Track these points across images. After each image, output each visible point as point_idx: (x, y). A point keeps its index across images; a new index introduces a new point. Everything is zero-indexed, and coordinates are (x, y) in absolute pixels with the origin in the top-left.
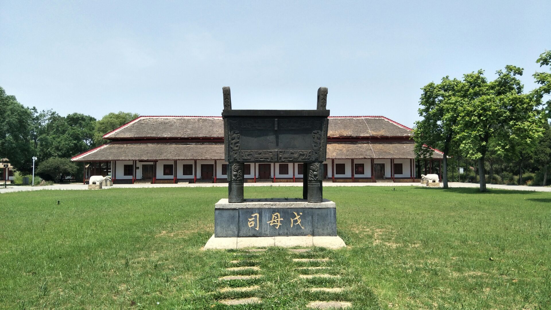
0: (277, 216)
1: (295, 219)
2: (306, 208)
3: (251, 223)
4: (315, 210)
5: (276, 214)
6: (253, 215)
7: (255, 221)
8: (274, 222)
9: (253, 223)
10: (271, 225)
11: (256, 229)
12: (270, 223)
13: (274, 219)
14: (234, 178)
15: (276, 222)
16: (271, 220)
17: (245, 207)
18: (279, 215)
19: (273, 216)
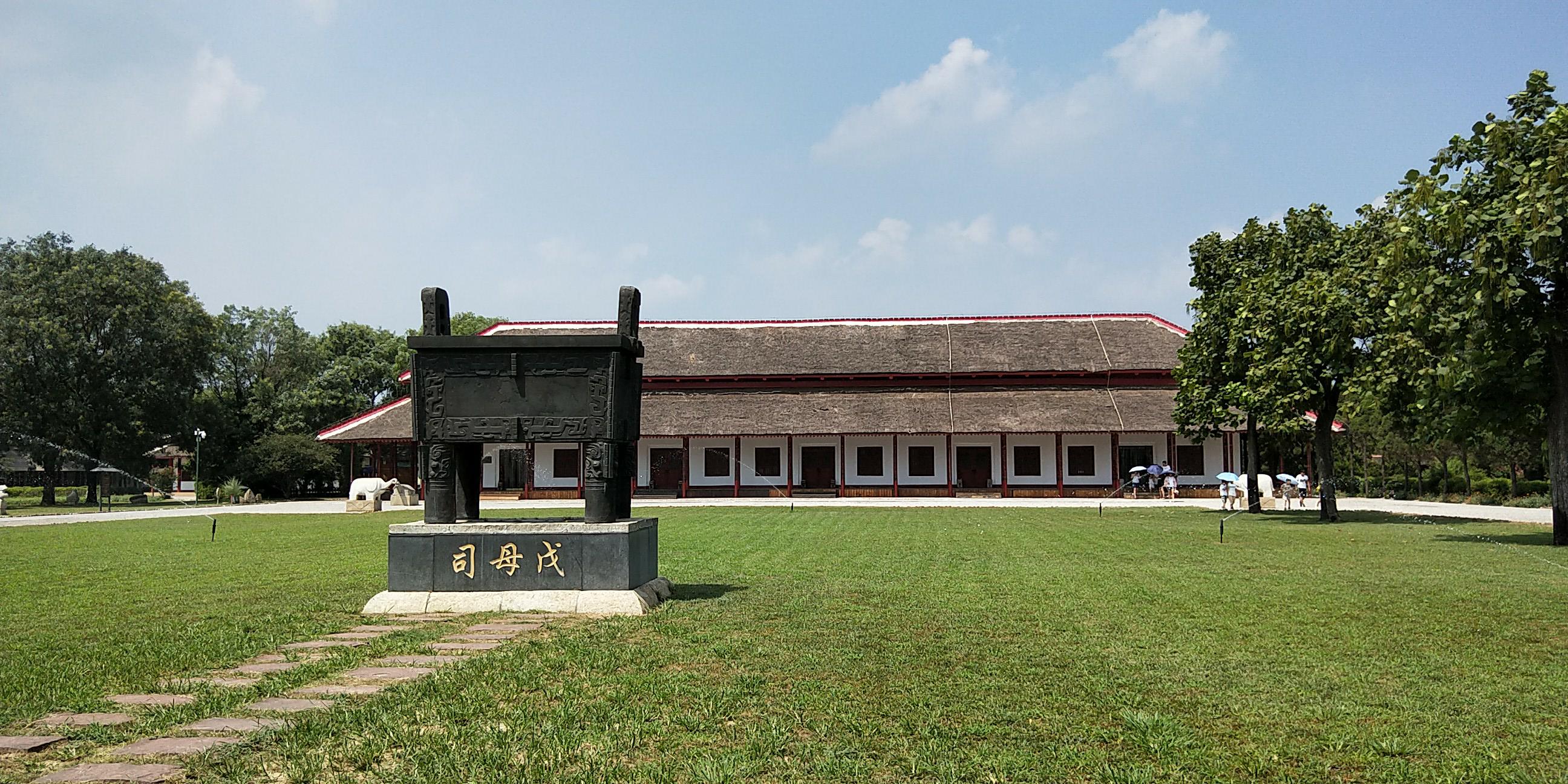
0: (510, 549)
1: (546, 556)
2: (571, 534)
3: (458, 564)
4: (587, 537)
5: (507, 547)
6: (463, 549)
7: (467, 559)
8: (504, 562)
9: (463, 563)
10: (498, 567)
11: (468, 575)
12: (497, 563)
13: (505, 556)
14: (433, 472)
15: (509, 561)
16: (499, 558)
17: (448, 532)
18: (515, 548)
19: (504, 550)
